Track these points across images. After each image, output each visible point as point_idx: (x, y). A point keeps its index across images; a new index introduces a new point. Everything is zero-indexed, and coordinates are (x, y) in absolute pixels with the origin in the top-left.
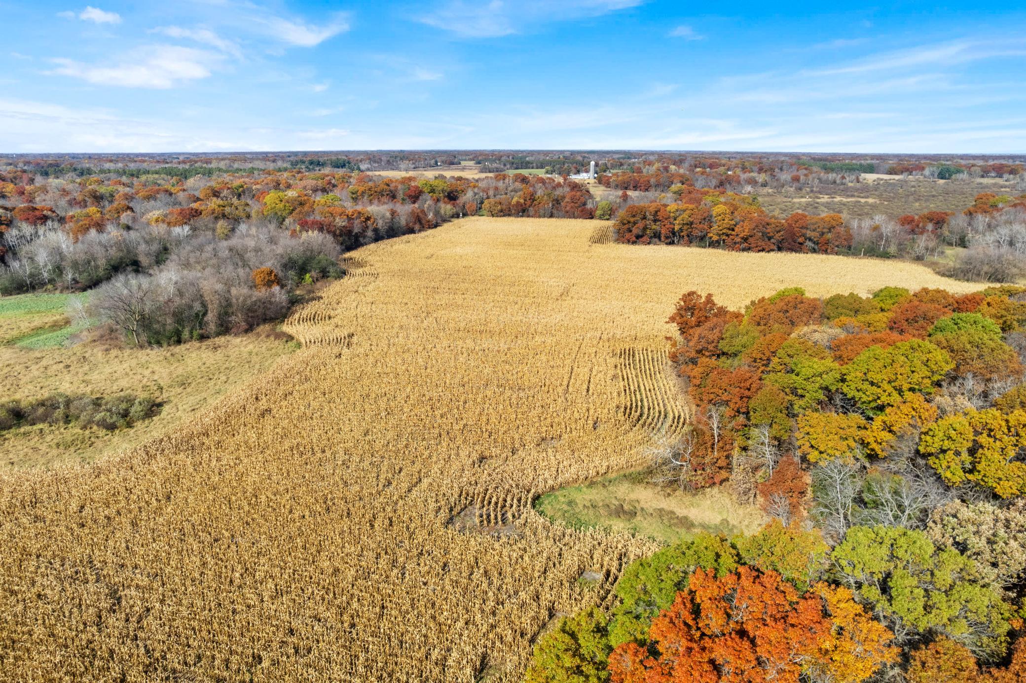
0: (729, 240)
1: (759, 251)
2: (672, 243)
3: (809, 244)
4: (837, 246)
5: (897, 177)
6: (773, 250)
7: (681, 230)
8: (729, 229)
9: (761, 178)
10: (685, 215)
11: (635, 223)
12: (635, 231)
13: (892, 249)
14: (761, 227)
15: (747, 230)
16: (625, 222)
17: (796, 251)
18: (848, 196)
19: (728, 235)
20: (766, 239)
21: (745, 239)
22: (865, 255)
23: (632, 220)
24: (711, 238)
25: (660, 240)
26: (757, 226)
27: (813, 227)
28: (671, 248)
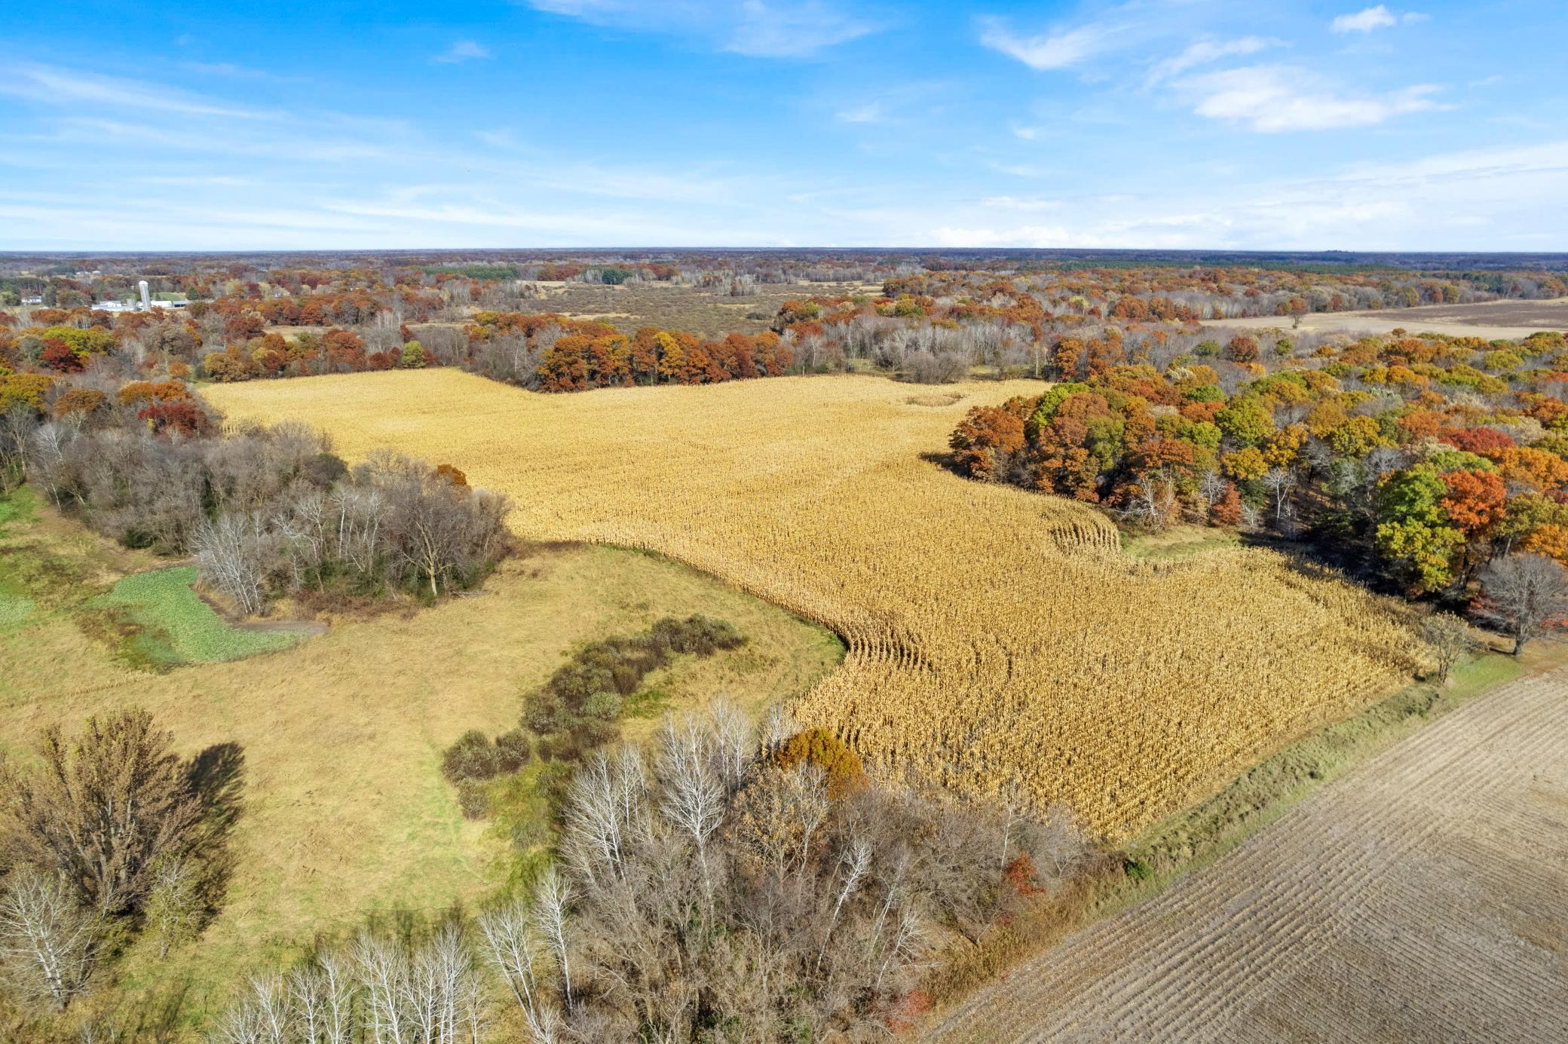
1: (719, 381)
3: (757, 366)
4: (783, 367)
6: (730, 378)
7: (621, 367)
8: (682, 360)
10: (624, 348)
11: (571, 364)
12: (573, 373)
13: (830, 364)
14: (716, 354)
15: (705, 360)
16: (562, 363)
20: (720, 367)
21: (704, 369)
22: (806, 372)
23: (568, 359)
25: (595, 380)
26: (711, 353)
27: (760, 348)
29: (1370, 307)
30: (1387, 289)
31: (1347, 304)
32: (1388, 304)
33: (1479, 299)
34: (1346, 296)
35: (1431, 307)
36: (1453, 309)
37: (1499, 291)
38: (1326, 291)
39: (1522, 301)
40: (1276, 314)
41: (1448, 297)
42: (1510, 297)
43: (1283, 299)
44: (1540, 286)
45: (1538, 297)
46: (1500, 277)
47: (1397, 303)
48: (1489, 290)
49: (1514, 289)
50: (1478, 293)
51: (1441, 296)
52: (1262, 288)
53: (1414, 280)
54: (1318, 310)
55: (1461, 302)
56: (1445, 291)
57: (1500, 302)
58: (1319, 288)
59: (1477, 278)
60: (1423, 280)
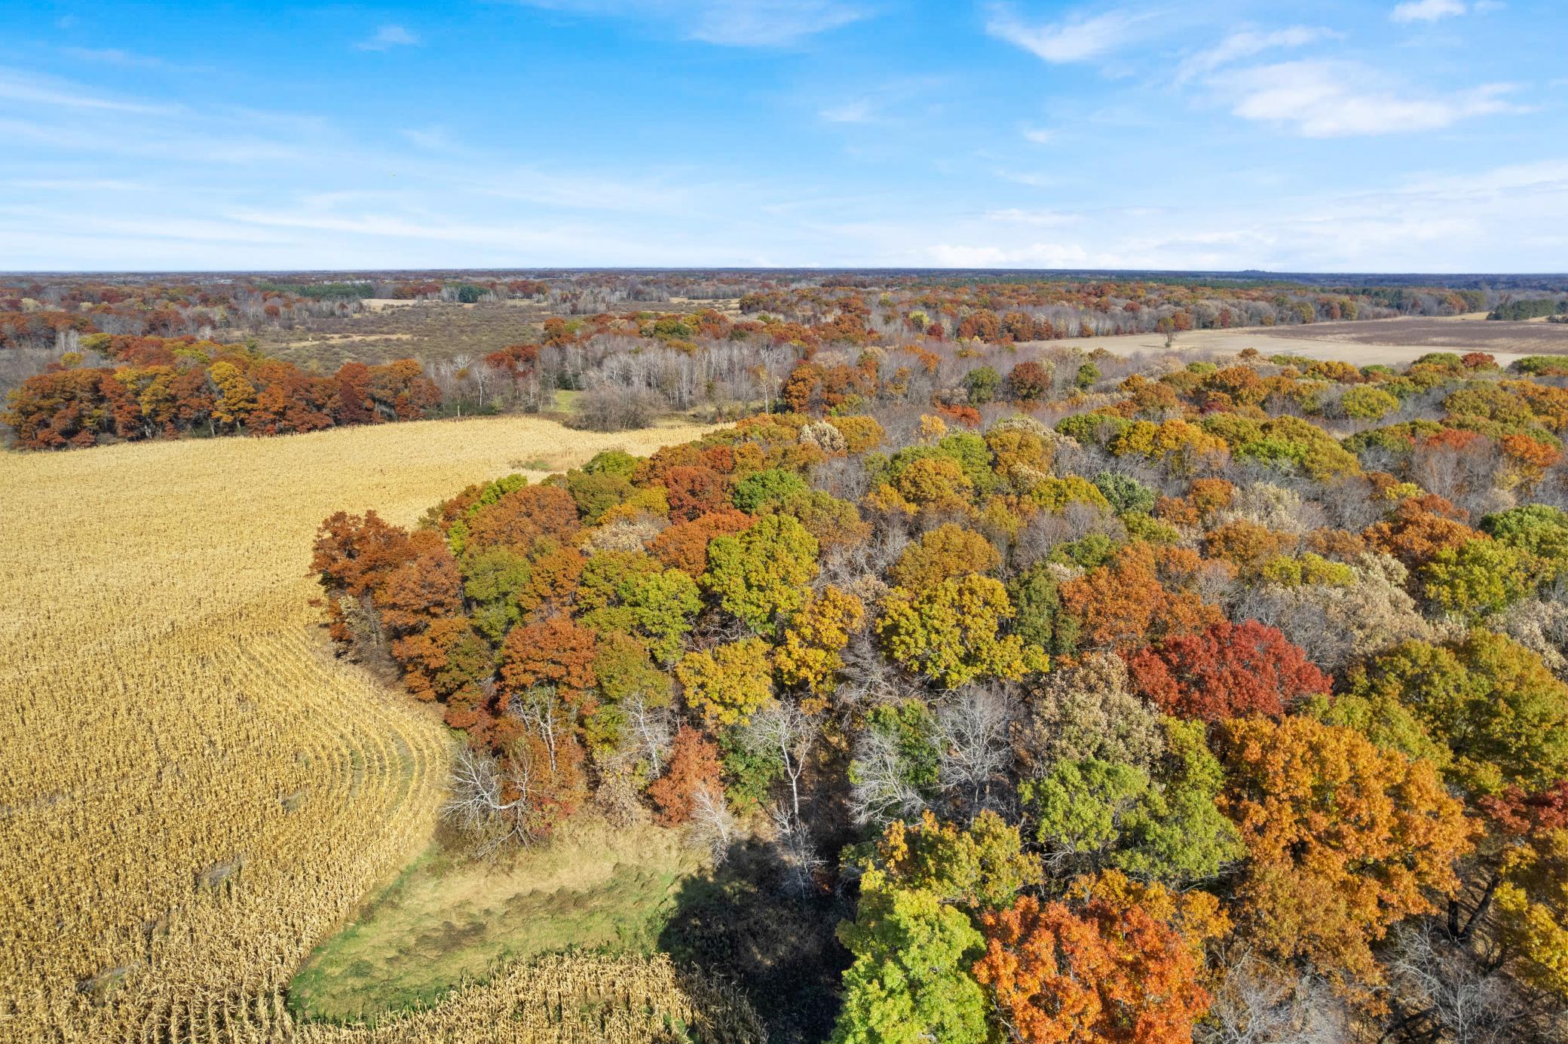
0: (252, 419)
1: (309, 430)
2: (141, 437)
3: (379, 408)
4: (423, 407)
5: (411, 302)
6: (329, 426)
7: (155, 413)
8: (248, 401)
9: (218, 313)
10: (157, 385)
11: (53, 410)
12: (57, 424)
13: (497, 402)
14: (303, 392)
15: (281, 400)
16: (31, 408)
17: (367, 423)
18: (366, 333)
19: (248, 412)
20: (315, 410)
21: (281, 414)
22: (462, 414)
23: (46, 403)
24: (218, 419)
25: (114, 432)
26: (295, 391)
27: (382, 382)
28: (143, 447)
29: (1262, 323)
30: (1280, 304)
31: (1237, 320)
32: (1282, 320)
33: (1378, 316)
34: (1235, 311)
35: (1328, 323)
36: (1349, 326)
37: (1399, 307)
38: (1213, 306)
39: (1422, 318)
40: (1156, 330)
41: (1345, 313)
42: (1411, 313)
43: (1168, 315)
44: (1440, 303)
45: (1439, 314)
46: (1400, 293)
47: (1292, 319)
48: (1389, 306)
49: (1414, 305)
50: (1378, 309)
51: (1338, 312)
52: (1147, 303)
53: (1311, 295)
54: (1205, 327)
55: (1359, 318)
56: (1343, 306)
57: (1400, 318)
58: (1207, 302)
59: (1377, 294)
60: (1322, 295)
